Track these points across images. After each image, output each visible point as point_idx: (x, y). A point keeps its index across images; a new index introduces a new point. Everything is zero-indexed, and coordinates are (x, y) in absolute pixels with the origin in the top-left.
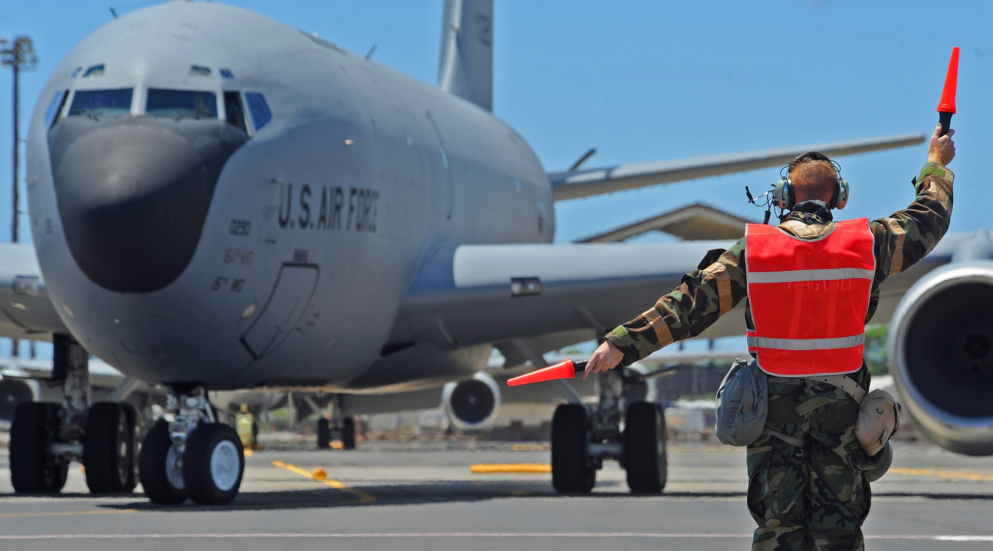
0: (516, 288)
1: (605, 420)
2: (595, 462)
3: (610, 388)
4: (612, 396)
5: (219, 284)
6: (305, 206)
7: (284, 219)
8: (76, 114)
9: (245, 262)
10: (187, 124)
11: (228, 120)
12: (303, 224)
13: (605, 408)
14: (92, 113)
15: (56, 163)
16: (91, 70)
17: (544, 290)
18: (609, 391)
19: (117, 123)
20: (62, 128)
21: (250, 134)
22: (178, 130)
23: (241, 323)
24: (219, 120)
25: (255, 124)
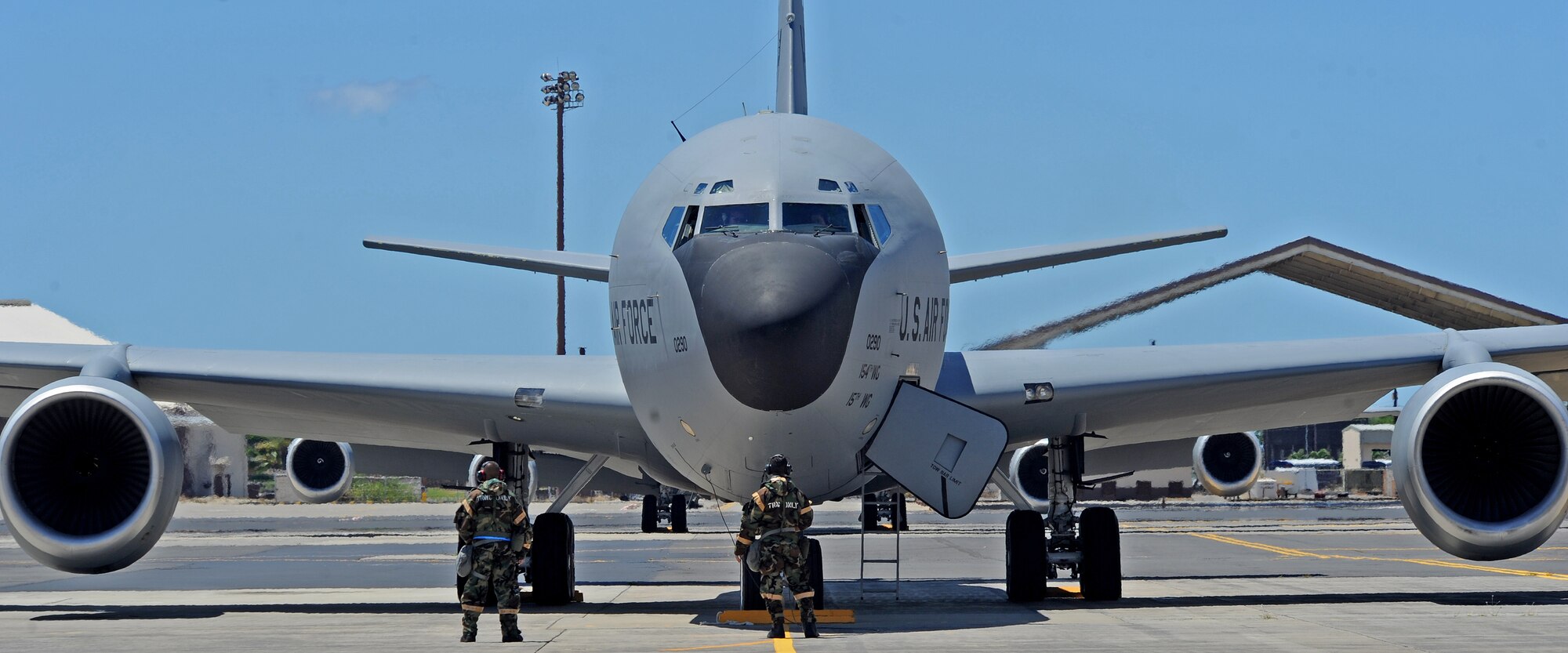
0: (1029, 395)
1: (1061, 526)
2: (1053, 570)
3: (1063, 493)
4: (1065, 501)
5: (853, 400)
6: (916, 319)
7: (903, 332)
8: (709, 231)
9: (875, 377)
10: (827, 238)
11: (860, 234)
12: (915, 337)
13: (1058, 513)
14: (727, 229)
15: (694, 281)
16: (717, 186)
17: (1057, 396)
18: (1062, 496)
19: (756, 239)
20: (697, 244)
21: (877, 247)
22: (819, 246)
23: (861, 438)
24: (853, 234)
25: (880, 236)
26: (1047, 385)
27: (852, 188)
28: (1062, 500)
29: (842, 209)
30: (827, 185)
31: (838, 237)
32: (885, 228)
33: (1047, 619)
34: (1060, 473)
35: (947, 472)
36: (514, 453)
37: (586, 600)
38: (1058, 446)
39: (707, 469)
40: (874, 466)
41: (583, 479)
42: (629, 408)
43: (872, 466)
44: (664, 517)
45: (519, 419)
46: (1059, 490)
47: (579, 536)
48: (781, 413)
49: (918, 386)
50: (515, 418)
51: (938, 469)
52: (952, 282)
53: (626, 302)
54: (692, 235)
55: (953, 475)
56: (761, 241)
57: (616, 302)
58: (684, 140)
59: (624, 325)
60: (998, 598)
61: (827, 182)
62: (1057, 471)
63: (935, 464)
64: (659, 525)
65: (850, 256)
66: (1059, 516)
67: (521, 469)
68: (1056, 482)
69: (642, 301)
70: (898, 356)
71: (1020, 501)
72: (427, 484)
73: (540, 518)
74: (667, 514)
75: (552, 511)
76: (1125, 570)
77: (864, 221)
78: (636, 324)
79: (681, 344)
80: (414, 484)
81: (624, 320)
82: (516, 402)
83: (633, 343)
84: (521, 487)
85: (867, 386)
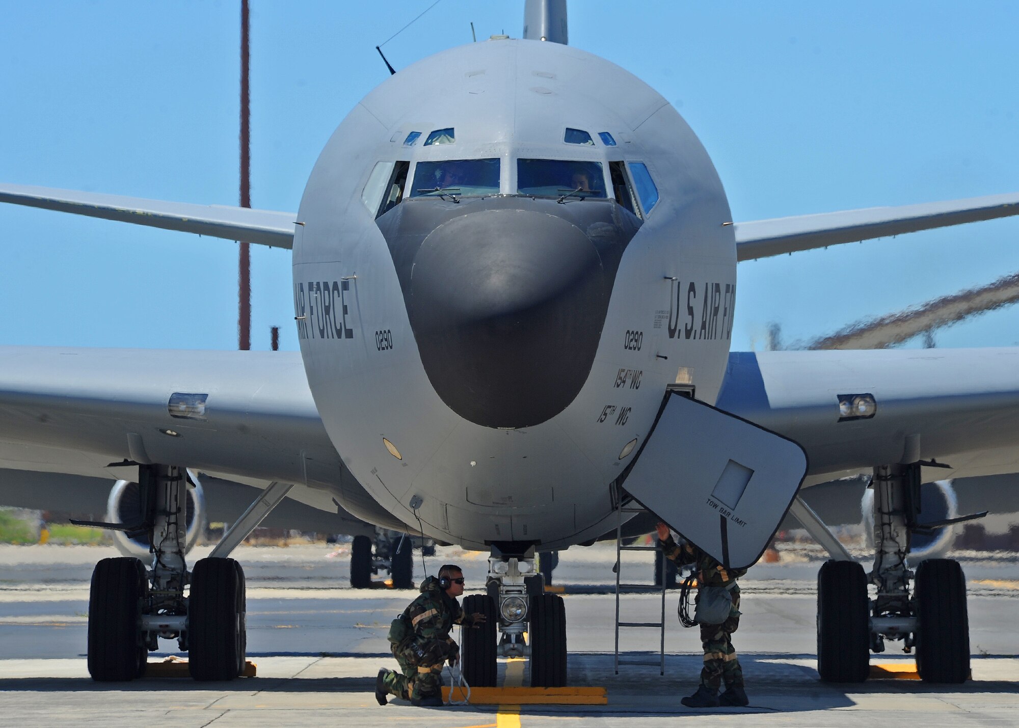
0: (843, 409)
1: (890, 583)
2: (878, 641)
3: (892, 539)
4: (896, 549)
5: (605, 414)
6: (691, 311)
7: (673, 328)
8: (423, 193)
9: (635, 385)
10: (574, 205)
11: (618, 200)
12: (688, 334)
13: (886, 565)
14: (446, 192)
15: (402, 259)
16: (434, 135)
17: (881, 411)
18: (891, 543)
19: (484, 204)
20: (406, 211)
21: (639, 216)
22: (564, 215)
23: (617, 464)
24: (607, 201)
25: (644, 204)
26: (867, 397)
27: (606, 137)
28: (891, 549)
29: (592, 168)
30: (576, 136)
31: (590, 204)
32: (651, 191)
33: (854, 704)
34: (889, 514)
35: (729, 510)
36: (166, 477)
37: (260, 674)
38: (886, 477)
39: (416, 502)
40: (633, 501)
41: (259, 513)
42: (316, 421)
43: (631, 500)
44: (383, 567)
45: (174, 433)
46: (887, 535)
47: (252, 593)
48: (511, 430)
49: (693, 399)
50: (169, 432)
51: (716, 506)
52: (740, 259)
53: (315, 284)
54: (400, 199)
55: (736, 514)
56: (489, 209)
57: (301, 284)
58: (393, 72)
59: (312, 313)
60: (808, 678)
61: (575, 133)
62: (885, 510)
63: (712, 499)
64: (374, 578)
65: (604, 229)
66: (887, 570)
67: (176, 500)
68: (883, 524)
69: (335, 284)
70: (666, 358)
71: (835, 549)
72: (49, 519)
73: (200, 564)
74: (387, 563)
75: (215, 556)
76: (975, 645)
77: (623, 183)
78: (327, 312)
79: (384, 341)
80: (30, 520)
81: (311, 308)
82: (170, 410)
83: (323, 337)
84: (176, 523)
85: (624, 397)
